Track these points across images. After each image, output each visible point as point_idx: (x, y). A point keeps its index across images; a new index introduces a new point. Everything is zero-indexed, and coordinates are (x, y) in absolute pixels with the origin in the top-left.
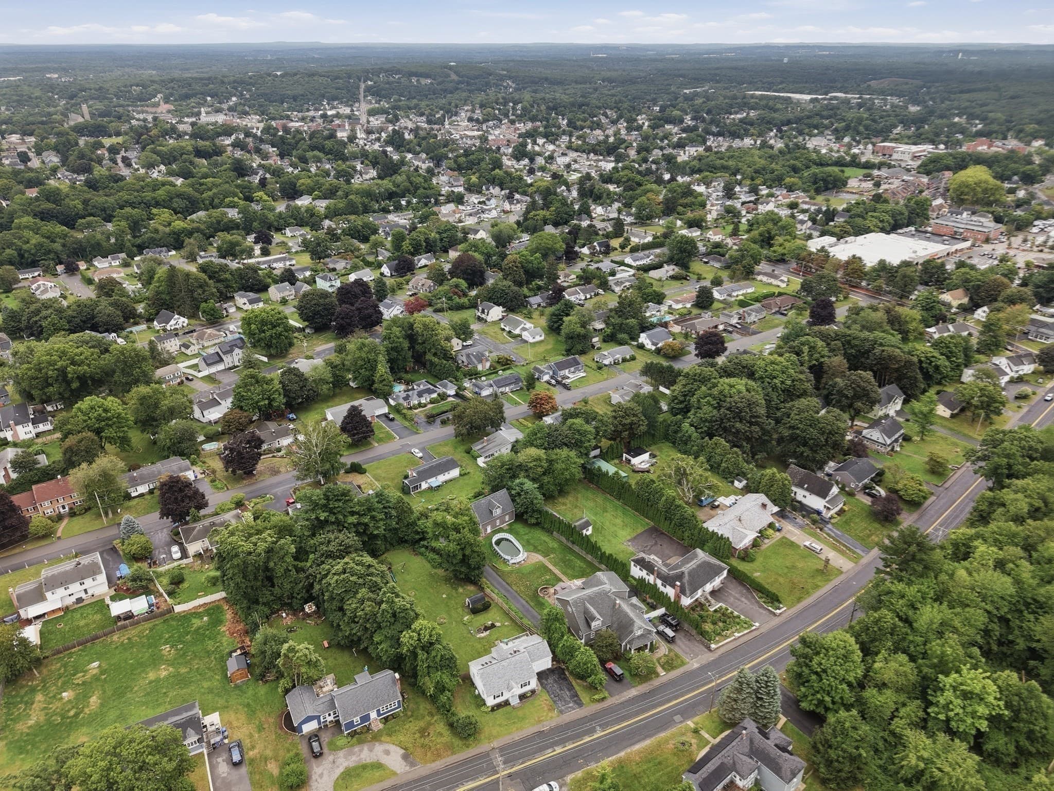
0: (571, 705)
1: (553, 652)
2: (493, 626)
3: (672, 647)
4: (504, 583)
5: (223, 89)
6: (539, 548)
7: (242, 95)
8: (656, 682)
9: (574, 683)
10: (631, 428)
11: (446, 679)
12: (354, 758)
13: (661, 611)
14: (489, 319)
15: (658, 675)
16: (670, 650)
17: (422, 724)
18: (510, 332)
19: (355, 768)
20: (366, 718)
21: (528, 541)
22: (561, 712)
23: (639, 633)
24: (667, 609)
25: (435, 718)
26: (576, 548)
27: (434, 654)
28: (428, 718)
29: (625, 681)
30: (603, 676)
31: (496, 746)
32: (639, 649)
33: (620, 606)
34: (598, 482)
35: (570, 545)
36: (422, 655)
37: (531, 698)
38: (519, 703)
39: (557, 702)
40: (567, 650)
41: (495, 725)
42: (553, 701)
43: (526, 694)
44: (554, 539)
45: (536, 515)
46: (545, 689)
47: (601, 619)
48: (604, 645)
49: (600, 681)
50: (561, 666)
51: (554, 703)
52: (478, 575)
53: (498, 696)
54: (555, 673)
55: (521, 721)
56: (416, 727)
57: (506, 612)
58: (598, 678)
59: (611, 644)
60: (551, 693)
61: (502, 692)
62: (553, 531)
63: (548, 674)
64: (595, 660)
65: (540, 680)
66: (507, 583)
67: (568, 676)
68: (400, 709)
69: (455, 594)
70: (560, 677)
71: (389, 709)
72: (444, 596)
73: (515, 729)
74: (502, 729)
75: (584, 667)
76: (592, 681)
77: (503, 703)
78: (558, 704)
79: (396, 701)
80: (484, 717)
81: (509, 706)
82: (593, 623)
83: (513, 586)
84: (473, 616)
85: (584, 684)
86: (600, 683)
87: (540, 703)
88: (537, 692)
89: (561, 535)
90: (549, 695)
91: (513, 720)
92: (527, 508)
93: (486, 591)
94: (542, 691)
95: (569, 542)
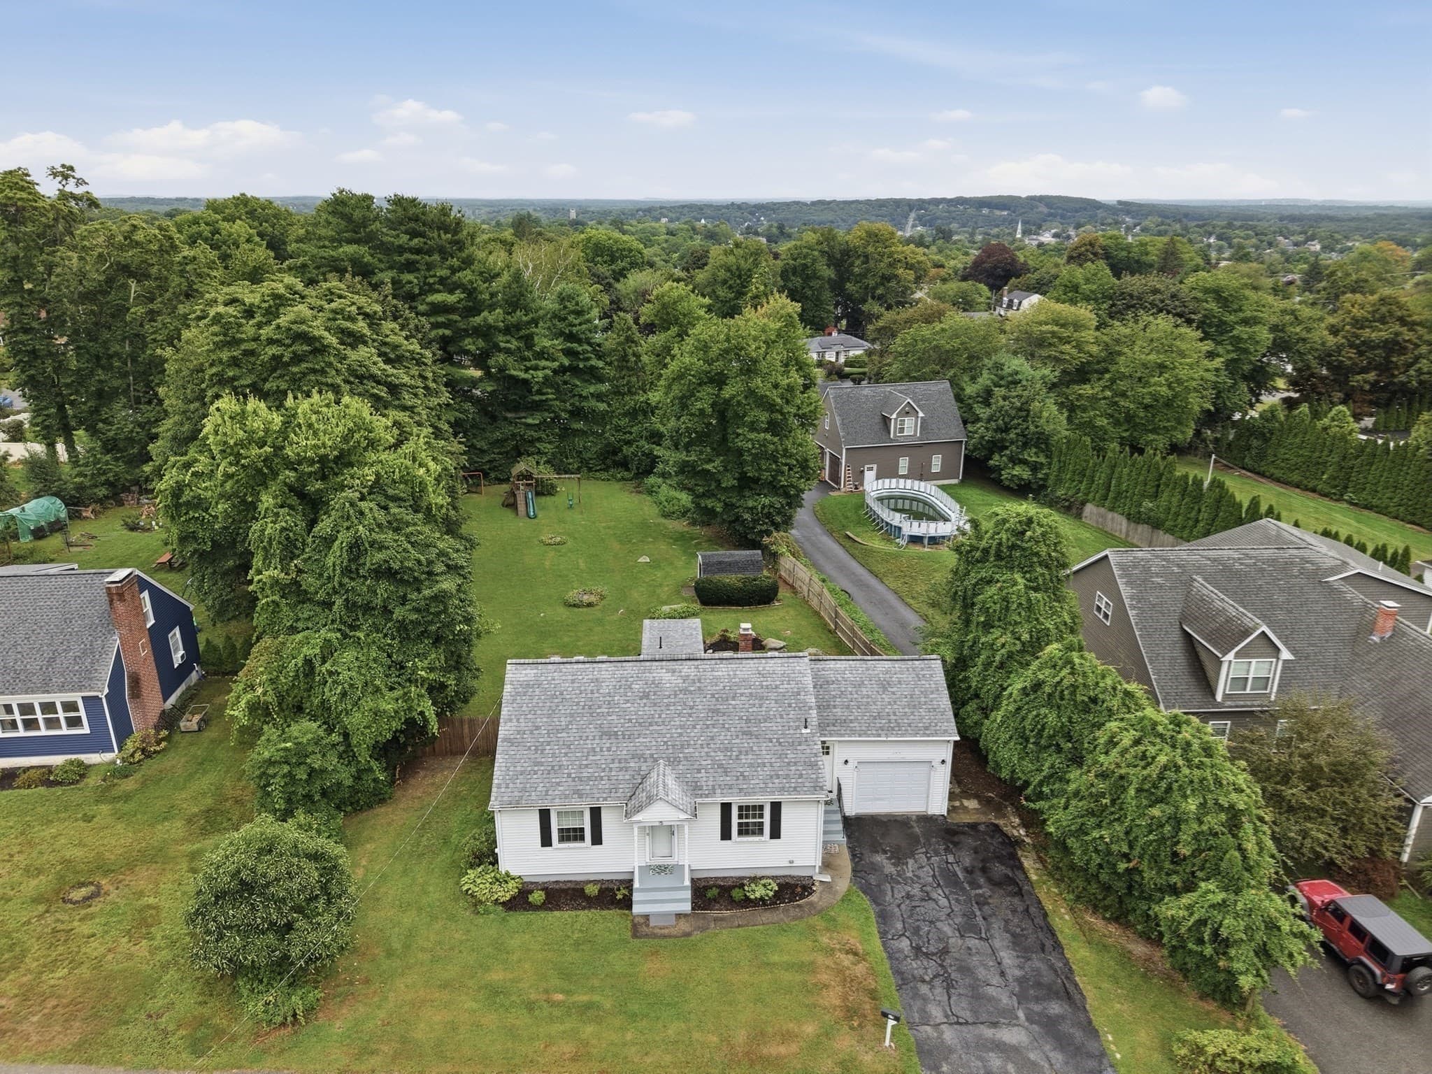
0: (1012, 1036)
2: (754, 645)
4: (860, 571)
9: (1063, 920)
10: (1385, 368)
17: (117, 841)
22: (931, 1057)
28: (176, 828)
33: (1398, 630)
34: (1261, 456)
35: (1140, 537)
37: (767, 916)
38: (679, 916)
39: (924, 989)
40: (1051, 718)
41: (471, 983)
42: (898, 972)
43: (742, 886)
44: (1085, 526)
45: (1031, 455)
46: (875, 901)
47: (1286, 655)
48: (1298, 764)
49: (1260, 936)
50: (1001, 822)
51: (899, 988)
52: (769, 515)
53: (570, 835)
54: (956, 844)
55: (633, 1017)
56: (81, 844)
57: (826, 624)
58: (1249, 912)
59: (1345, 775)
60: (899, 926)
61: (596, 813)
62: (1083, 503)
63: (914, 840)
64: (1239, 790)
65: (852, 850)
66: (871, 572)
67: (1034, 878)
68: (108, 757)
69: (680, 564)
70: (984, 870)
71: (43, 732)
72: (644, 559)
73: (568, 1048)
74: (490, 1019)
75: (1156, 812)
76: (1202, 922)
77: (592, 890)
78: (925, 999)
79: (77, 697)
80: (437, 926)
81: (613, 914)
82: (1230, 656)
83: (890, 581)
84: (697, 606)
85: (1131, 947)
86: (1263, 952)
87: (806, 958)
88: (813, 898)
89: (1112, 509)
90: (883, 934)
91: (593, 989)
92: (1006, 430)
93: (782, 561)
94: (846, 899)
95: (1140, 528)
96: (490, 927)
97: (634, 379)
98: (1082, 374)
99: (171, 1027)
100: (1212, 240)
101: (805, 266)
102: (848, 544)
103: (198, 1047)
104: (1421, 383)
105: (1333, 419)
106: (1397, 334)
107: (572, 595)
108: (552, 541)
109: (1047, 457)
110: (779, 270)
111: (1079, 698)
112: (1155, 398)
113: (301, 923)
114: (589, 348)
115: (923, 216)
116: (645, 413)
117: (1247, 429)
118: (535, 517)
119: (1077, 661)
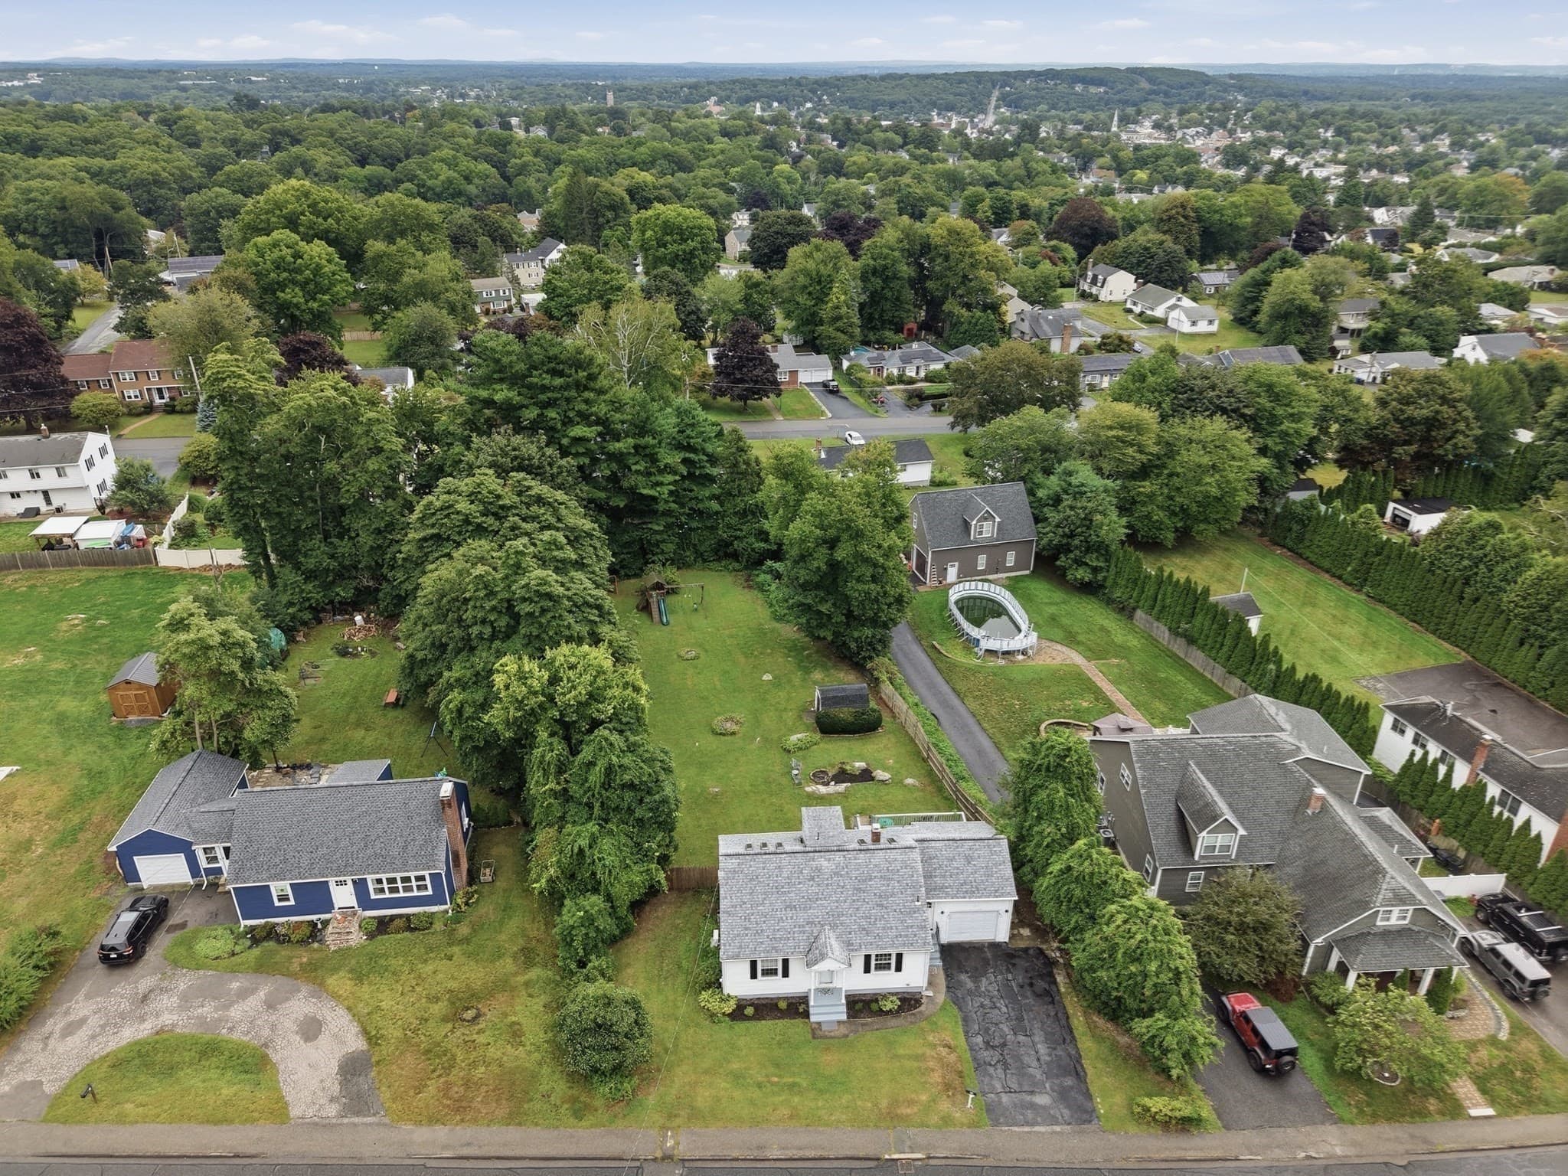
0: (1042, 1100)
1: (1024, 889)
2: (866, 775)
3: (1533, 1020)
4: (945, 688)
5: (797, 92)
6: (1080, 638)
7: (820, 100)
8: (1445, 1135)
9: (1078, 1022)
11: (609, 852)
12: (207, 1010)
13: (1491, 883)
14: (1104, 295)
15: (1454, 1110)
16: (1516, 1029)
17: (475, 974)
18: (1142, 313)
19: (183, 1043)
20: (314, 897)
21: (1053, 619)
22: (993, 1113)
23: (1395, 918)
24: (1512, 881)
25: (535, 973)
26: (1197, 658)
27: (586, 753)
28: (508, 965)
29: (1297, 1084)
30: (1202, 1027)
31: (682, 1151)
32: (1384, 980)
33: (1325, 807)
34: (1300, 539)
35: (1178, 647)
36: (546, 747)
37: (893, 1022)
38: (839, 1022)
39: (991, 1070)
40: (1077, 892)
41: (721, 1071)
42: (975, 1059)
43: (877, 1001)
44: (1133, 630)
45: (1093, 560)
46: (960, 1009)
47: (1242, 832)
48: (1234, 919)
49: (1186, 1046)
50: (1044, 947)
51: (976, 1069)
52: (870, 644)
53: (770, 972)
54: (1014, 965)
55: (821, 1092)
56: (453, 978)
57: (920, 752)
58: (1180, 1033)
59: (1263, 927)
60: (976, 1027)
61: (786, 962)
62: (1134, 609)
63: (986, 962)
64: (1182, 958)
65: (946, 970)
66: (954, 689)
67: (1063, 990)
68: (443, 907)
69: (797, 681)
70: (1031, 985)
71: (402, 894)
72: (767, 677)
73: (786, 1112)
74: (737, 1094)
75: (1133, 969)
76: (1154, 1037)
77: (783, 1005)
78: (991, 1077)
79: (426, 873)
80: (692, 1031)
81: (798, 1021)
82: (1204, 833)
83: (969, 701)
84: (818, 736)
85: (1119, 1038)
86: (1186, 1055)
87: (920, 1052)
88: (922, 1008)
89: (1158, 619)
90: (966, 1033)
91: (794, 1074)
92: (1072, 535)
93: (882, 686)
94: (943, 1008)
95: (1179, 640)
96: (724, 1032)
97: (743, 483)
98: (1144, 472)
99: (558, 1103)
100: (1329, 134)
101: (885, 268)
102: (934, 655)
103: (578, 1115)
104: (1456, 456)
105: (1361, 516)
106: (1437, 412)
107: (718, 722)
108: (689, 656)
109: (1107, 561)
110: (858, 273)
111: (1095, 881)
112: (1207, 496)
113: (629, 1044)
114: (705, 458)
115: (1008, 94)
116: (753, 514)
117: (1289, 513)
118: (668, 623)
119: (1095, 856)
